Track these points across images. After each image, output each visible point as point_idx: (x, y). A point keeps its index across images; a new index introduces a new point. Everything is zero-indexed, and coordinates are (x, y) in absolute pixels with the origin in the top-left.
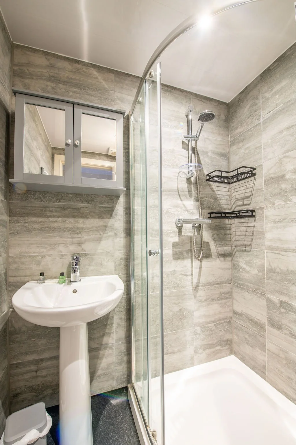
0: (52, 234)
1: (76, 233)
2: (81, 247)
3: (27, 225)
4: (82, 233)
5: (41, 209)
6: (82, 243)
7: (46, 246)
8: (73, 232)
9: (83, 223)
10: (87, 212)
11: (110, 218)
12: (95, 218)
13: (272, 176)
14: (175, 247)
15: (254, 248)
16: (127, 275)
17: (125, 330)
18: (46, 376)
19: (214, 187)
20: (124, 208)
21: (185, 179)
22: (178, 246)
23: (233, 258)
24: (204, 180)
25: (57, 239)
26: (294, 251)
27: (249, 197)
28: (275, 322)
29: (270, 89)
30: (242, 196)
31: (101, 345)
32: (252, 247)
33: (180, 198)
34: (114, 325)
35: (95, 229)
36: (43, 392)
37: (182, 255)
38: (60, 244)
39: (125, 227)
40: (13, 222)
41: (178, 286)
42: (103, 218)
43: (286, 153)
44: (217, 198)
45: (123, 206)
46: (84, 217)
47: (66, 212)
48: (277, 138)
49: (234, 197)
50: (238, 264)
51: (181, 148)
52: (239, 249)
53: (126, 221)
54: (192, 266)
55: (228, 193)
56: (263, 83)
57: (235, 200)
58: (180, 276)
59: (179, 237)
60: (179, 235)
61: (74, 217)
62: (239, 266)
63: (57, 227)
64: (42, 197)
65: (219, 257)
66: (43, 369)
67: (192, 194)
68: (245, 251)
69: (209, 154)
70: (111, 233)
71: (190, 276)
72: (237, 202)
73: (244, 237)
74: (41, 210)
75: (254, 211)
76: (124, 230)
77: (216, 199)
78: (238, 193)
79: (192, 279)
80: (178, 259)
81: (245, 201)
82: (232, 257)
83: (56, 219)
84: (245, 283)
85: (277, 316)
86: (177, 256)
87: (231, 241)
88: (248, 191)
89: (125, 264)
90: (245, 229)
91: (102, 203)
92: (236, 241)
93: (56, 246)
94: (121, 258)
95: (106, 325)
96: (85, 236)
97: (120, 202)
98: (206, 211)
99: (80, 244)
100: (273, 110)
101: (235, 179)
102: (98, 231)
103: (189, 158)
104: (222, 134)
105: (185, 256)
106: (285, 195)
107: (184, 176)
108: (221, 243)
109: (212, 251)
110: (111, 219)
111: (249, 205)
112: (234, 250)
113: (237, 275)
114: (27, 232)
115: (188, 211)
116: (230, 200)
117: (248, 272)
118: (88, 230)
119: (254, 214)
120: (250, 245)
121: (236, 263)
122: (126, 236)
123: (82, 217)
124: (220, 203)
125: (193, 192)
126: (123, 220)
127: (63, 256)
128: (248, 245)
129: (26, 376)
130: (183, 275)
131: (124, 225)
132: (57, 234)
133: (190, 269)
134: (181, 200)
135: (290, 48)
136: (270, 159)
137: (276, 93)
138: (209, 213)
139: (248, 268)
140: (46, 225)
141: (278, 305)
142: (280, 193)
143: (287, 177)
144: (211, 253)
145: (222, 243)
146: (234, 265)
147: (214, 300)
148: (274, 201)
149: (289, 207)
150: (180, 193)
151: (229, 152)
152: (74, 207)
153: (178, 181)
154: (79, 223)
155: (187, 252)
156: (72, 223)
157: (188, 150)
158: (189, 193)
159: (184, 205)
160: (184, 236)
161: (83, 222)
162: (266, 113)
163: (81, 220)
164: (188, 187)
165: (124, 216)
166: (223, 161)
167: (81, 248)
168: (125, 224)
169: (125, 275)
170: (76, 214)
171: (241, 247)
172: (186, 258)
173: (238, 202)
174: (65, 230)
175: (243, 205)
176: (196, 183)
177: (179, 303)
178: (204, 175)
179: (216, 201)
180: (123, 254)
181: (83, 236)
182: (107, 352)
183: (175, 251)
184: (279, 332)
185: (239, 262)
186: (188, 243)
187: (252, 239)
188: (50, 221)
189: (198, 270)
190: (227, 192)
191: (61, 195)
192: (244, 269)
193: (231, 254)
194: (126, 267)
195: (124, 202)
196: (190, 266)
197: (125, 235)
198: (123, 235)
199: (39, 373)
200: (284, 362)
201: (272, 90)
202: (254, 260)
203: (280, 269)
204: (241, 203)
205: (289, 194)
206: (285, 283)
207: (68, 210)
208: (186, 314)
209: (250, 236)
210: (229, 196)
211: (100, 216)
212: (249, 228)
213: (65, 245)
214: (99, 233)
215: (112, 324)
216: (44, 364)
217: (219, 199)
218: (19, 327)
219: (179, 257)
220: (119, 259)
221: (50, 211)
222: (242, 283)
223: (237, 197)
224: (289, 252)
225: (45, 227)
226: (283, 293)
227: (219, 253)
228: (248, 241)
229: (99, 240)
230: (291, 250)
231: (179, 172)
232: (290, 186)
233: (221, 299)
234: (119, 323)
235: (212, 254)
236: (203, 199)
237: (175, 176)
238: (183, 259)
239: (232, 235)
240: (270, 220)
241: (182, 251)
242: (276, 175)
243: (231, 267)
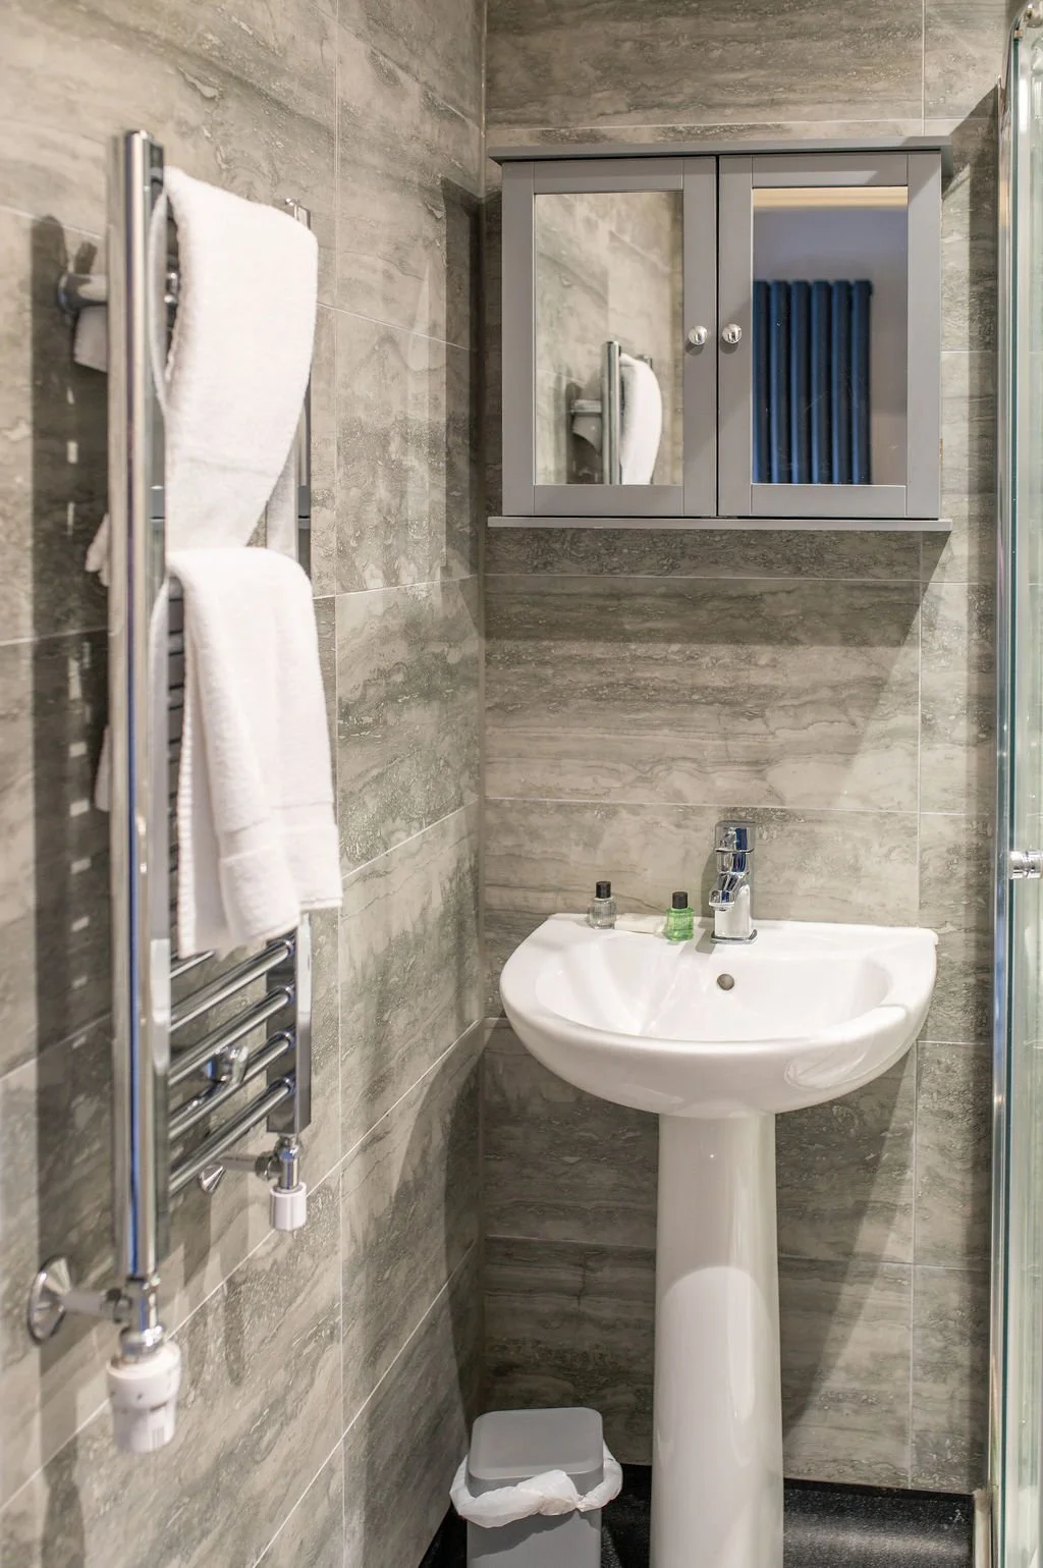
0: (642, 716)
1: (743, 714)
2: (764, 779)
3: (549, 672)
4: (768, 713)
5: (600, 602)
6: (768, 762)
7: (622, 767)
8: (727, 710)
9: (774, 664)
10: (793, 612)
11: (898, 644)
12: (825, 642)
16: (980, 936)
17: (968, 1210)
18: (611, 1327)
20: (971, 590)
25: (665, 736)
31: (849, 1254)
34: (909, 1174)
35: (825, 693)
36: (599, 1389)
38: (673, 759)
39: (975, 691)
40: (499, 662)
42: (865, 643)
45: (965, 577)
46: (779, 637)
47: (702, 616)
53: (980, 657)
61: (734, 638)
63: (662, 684)
64: (603, 551)
66: (602, 1293)
70: (901, 720)
74: (602, 610)
76: (969, 704)
83: (658, 649)
89: (973, 881)
91: (858, 572)
93: (661, 767)
94: (951, 846)
95: (871, 1167)
96: (781, 729)
97: (952, 558)
99: (758, 764)
102: (839, 705)
110: (905, 649)
114: (551, 701)
118: (796, 702)
122: (983, 736)
123: (767, 638)
126: (966, 653)
127: (686, 815)
129: (545, 1305)
131: (969, 679)
132: (661, 714)
140: (621, 676)
152: (733, 593)
154: (756, 665)
156: (725, 667)
161: (774, 660)
163: (764, 653)
165: (970, 633)
167: (765, 785)
168: (975, 676)
169: (973, 936)
170: (741, 624)
174: (696, 697)
180: (964, 826)
181: (772, 728)
182: (876, 1296)
188: (635, 658)
191: (678, 540)
194: (978, 893)
195: (970, 558)
197: (975, 729)
198: (963, 728)
199: (587, 1306)
207: (709, 606)
211: (853, 636)
213: (694, 765)
214: (844, 718)
215: (903, 1166)
216: (606, 1274)
218: (518, 1096)
220: (944, 849)
221: (638, 612)
225: (618, 685)
229: (848, 749)
234: (938, 1170)
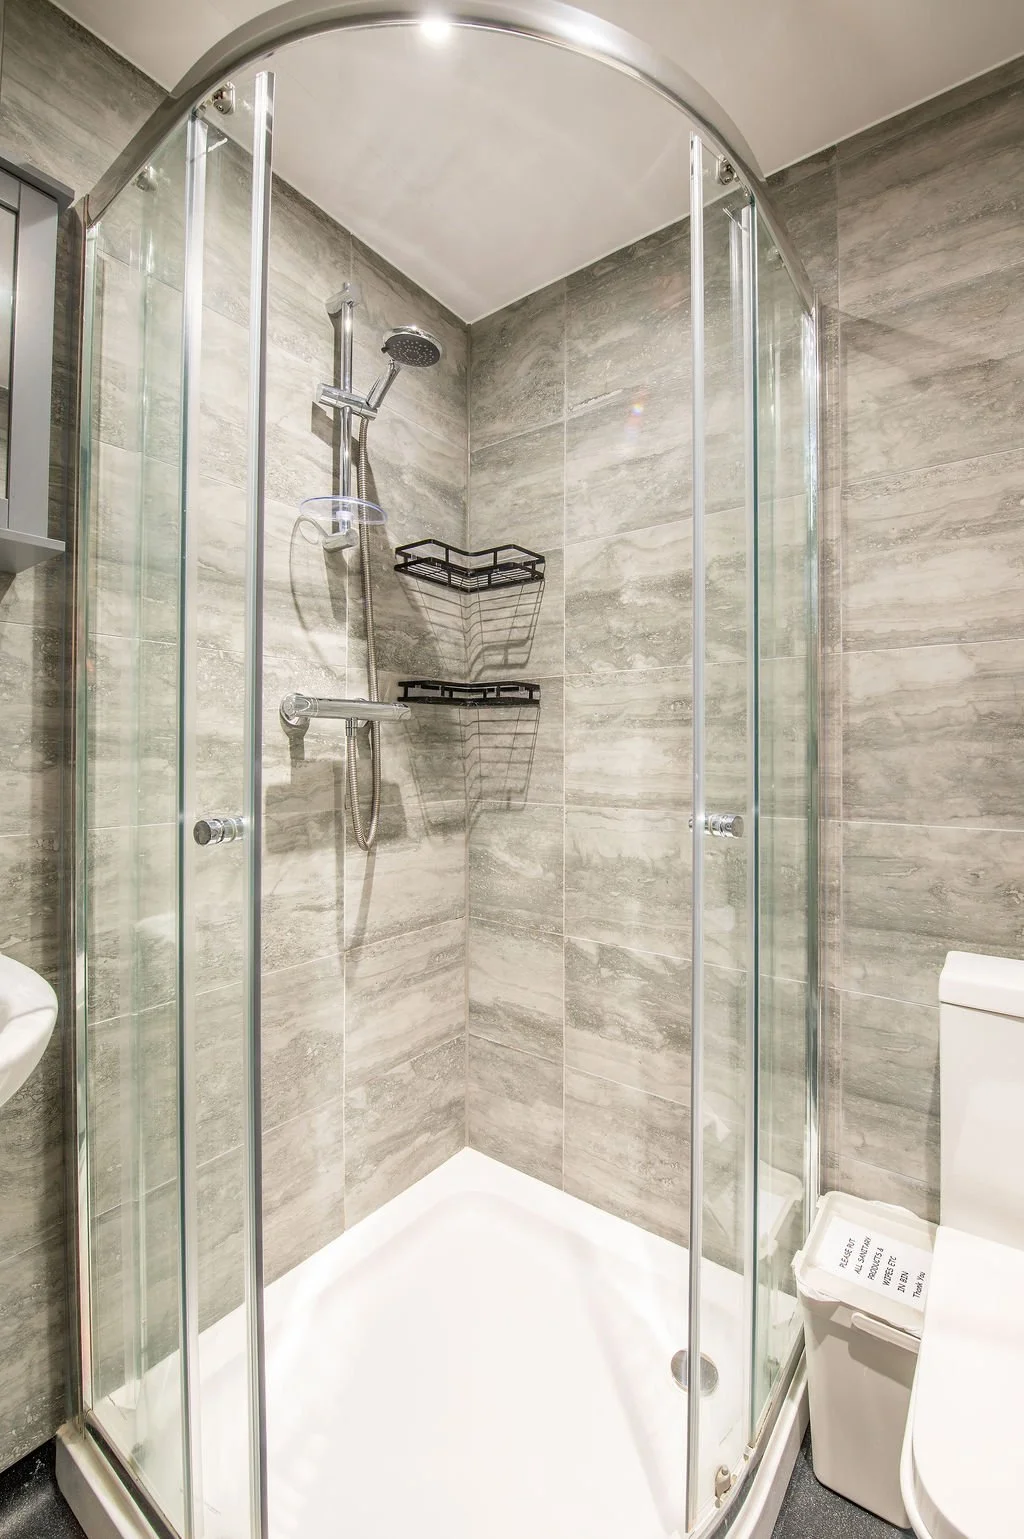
13: (588, 588)
14: (275, 805)
15: (533, 800)
19: (418, 596)
20: (37, 632)
21: (319, 551)
22: (290, 801)
23: (470, 832)
24: (389, 564)
26: (635, 804)
27: (521, 643)
28: (585, 1009)
29: (591, 334)
30: (503, 636)
32: (529, 797)
33: (301, 618)
37: (303, 834)
39: (40, 722)
41: (286, 955)
43: (624, 530)
44: (429, 633)
45: (30, 620)
48: (604, 481)
49: (479, 637)
50: (487, 852)
51: (310, 430)
52: (490, 804)
53: (46, 692)
54: (340, 873)
55: (460, 622)
56: (575, 307)
57: (481, 647)
58: (296, 914)
59: (293, 765)
60: (292, 758)
62: (488, 858)
65: (430, 832)
67: (344, 609)
68: (508, 808)
69: (407, 478)
71: (331, 908)
72: (486, 653)
73: (505, 766)
75: (537, 688)
76: (34, 736)
77: (423, 637)
78: (490, 626)
79: (340, 918)
80: (286, 851)
81: (511, 653)
82: (468, 830)
84: (504, 909)
85: (592, 993)
86: (281, 841)
87: (465, 778)
88: (520, 622)
89: (40, 892)
90: (508, 740)
92: (481, 777)
94: (14, 864)
97: (17, 600)
98: (391, 677)
100: (596, 398)
101: (483, 580)
103: (336, 474)
104: (448, 423)
105: (314, 836)
106: (618, 648)
107: (317, 537)
108: (436, 788)
109: (407, 815)
111: (522, 666)
112: (475, 806)
113: (483, 887)
115: (328, 670)
116: (466, 647)
117: (515, 875)
119: (536, 695)
120: (522, 791)
121: (480, 848)
122: (50, 762)
124: (434, 650)
125: (349, 604)
126: (31, 688)
128: (516, 792)
130: (304, 908)
131: (34, 712)
133: (333, 884)
134: (304, 626)
135: (646, 240)
136: (583, 539)
137: (605, 352)
138: (401, 684)
139: (514, 862)
141: (595, 960)
142: (605, 642)
143: (625, 599)
144: (404, 820)
145: (437, 785)
146: (473, 857)
147: (412, 982)
148: (591, 662)
149: (625, 684)
150: (301, 601)
151: (465, 488)
153: (296, 552)
155: (323, 821)
157: (336, 445)
158: (333, 605)
159: (313, 645)
160: (313, 761)
162: (579, 399)
164: (330, 582)
165: (35, 670)
166: (448, 514)
168: (41, 709)
169: (40, 942)
171: (495, 798)
172: (320, 844)
173: (490, 655)
175: (506, 665)
176: (362, 572)
177: (291, 1015)
178: (386, 547)
179: (424, 645)
180: (28, 845)
183: (278, 823)
184: (596, 1037)
185: (488, 846)
186: (326, 790)
187: (529, 771)
189: (360, 885)
190: (456, 619)
192: (503, 866)
193: (464, 821)
194: (45, 903)
195: (36, 604)
196: (334, 874)
197: (40, 757)
198: (28, 757)
200: (609, 1117)
201: (595, 338)
202: (532, 835)
203: (601, 856)
204: (498, 658)
205: (627, 647)
206: (612, 896)
208: (316, 1053)
209: (525, 762)
210: (465, 632)
212: (520, 738)
217: (433, 638)
219: (292, 842)
220: (7, 869)
222: (495, 910)
223: (487, 637)
224: (623, 806)
226: (608, 923)
227: (429, 821)
228: (516, 779)
230: (629, 801)
231: (300, 520)
232: (631, 625)
233: (434, 974)
235: (409, 824)
236: (382, 632)
237: (283, 532)
238: (308, 847)
239: (468, 760)
240: (580, 718)
241: (303, 821)
242: (597, 590)
243: (462, 864)
